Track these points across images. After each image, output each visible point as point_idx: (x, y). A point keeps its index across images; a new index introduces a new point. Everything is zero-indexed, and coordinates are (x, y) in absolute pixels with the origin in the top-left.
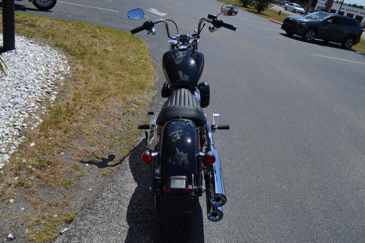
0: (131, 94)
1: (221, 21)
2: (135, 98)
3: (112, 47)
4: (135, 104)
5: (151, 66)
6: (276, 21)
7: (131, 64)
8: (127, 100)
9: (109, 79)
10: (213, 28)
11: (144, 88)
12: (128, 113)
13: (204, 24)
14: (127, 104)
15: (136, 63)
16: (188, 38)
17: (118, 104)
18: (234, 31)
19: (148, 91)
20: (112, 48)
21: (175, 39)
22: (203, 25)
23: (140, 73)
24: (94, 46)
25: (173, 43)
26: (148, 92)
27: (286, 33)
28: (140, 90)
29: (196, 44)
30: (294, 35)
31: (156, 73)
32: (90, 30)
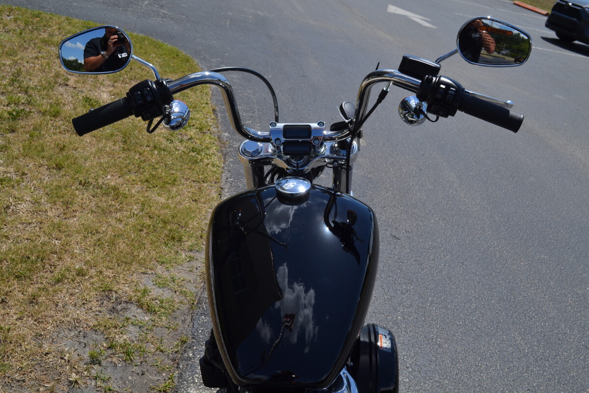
0: (135, 266)
1: (459, 90)
2: (147, 282)
3: (111, 89)
4: (139, 310)
5: (213, 149)
6: (530, 7)
7: (155, 147)
8: (116, 292)
9: (76, 207)
10: (418, 111)
11: (180, 240)
12: (110, 352)
13: (384, 94)
14: (113, 310)
15: (172, 142)
16: (316, 139)
17: (80, 313)
18: (511, 132)
19: (191, 251)
20: (110, 92)
21: (266, 140)
22: (377, 97)
23: (175, 180)
24: (60, 85)
25: (257, 152)
26: (192, 254)
27: (556, 37)
28: (166, 244)
29: (348, 160)
30: (576, 42)
31: (224, 177)
32: (60, 36)
